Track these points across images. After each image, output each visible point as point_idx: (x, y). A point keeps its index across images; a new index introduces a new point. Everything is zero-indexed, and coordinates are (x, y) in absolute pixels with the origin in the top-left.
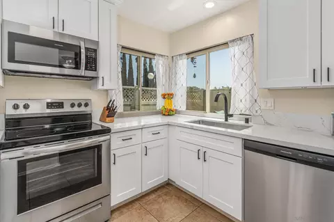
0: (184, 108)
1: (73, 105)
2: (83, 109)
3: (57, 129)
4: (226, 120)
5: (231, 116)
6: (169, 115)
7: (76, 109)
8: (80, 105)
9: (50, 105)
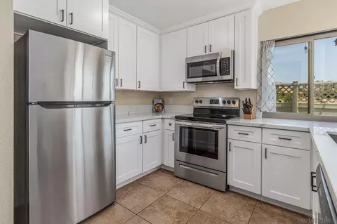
1: (224, 102)
2: (231, 105)
8: (229, 102)
9: (212, 101)
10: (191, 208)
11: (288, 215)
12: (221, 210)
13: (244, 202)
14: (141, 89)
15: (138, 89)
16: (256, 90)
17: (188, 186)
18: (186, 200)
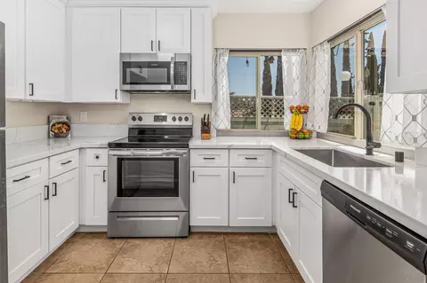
0: (324, 129)
1: (174, 119)
2: (184, 123)
3: (166, 137)
4: (369, 152)
5: (378, 145)
6: (296, 138)
7: (177, 123)
8: (180, 119)
9: (157, 118)
10: (157, 277)
11: (255, 238)
12: (194, 262)
13: (213, 241)
14: (35, 98)
15: (29, 98)
16: (211, 104)
17: (137, 246)
18: (143, 268)
